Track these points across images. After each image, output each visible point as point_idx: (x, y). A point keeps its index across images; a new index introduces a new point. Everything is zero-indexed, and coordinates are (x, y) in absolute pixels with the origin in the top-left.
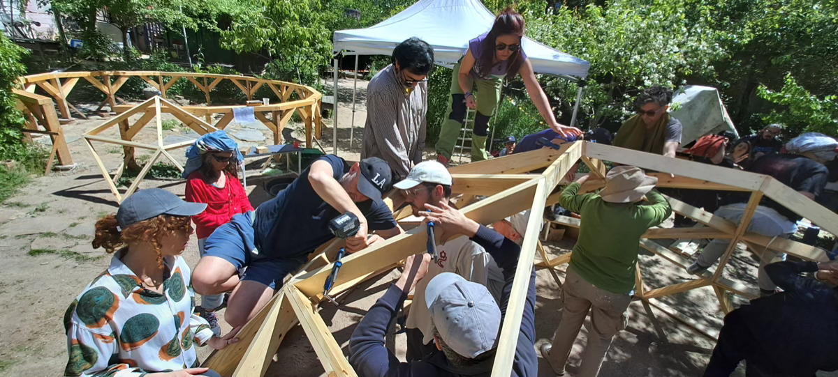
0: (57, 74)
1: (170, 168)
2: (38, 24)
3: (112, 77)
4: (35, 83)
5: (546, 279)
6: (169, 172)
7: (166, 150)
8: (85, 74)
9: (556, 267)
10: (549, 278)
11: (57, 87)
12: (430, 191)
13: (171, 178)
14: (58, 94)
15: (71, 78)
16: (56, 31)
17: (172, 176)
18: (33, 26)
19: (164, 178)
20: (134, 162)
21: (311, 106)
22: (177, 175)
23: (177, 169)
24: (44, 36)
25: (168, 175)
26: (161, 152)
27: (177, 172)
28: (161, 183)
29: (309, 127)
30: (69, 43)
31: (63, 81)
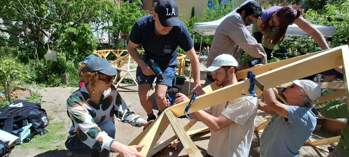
0: (105, 51)
1: (130, 80)
2: (104, 39)
3: (119, 52)
4: (99, 52)
5: (311, 153)
6: (130, 81)
7: (130, 72)
8: (112, 50)
9: (317, 147)
10: (313, 152)
11: (104, 54)
12: (226, 71)
13: (130, 84)
14: (104, 56)
15: (108, 51)
16: (108, 41)
17: (131, 83)
18: (103, 40)
19: (128, 83)
20: (120, 76)
21: (182, 59)
22: (132, 83)
23: (133, 81)
24: (105, 42)
25: (129, 82)
26: (128, 72)
27: (132, 82)
28: (127, 85)
29: (180, 70)
30: (111, 44)
31: (106, 52)
